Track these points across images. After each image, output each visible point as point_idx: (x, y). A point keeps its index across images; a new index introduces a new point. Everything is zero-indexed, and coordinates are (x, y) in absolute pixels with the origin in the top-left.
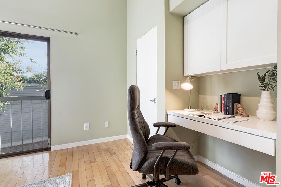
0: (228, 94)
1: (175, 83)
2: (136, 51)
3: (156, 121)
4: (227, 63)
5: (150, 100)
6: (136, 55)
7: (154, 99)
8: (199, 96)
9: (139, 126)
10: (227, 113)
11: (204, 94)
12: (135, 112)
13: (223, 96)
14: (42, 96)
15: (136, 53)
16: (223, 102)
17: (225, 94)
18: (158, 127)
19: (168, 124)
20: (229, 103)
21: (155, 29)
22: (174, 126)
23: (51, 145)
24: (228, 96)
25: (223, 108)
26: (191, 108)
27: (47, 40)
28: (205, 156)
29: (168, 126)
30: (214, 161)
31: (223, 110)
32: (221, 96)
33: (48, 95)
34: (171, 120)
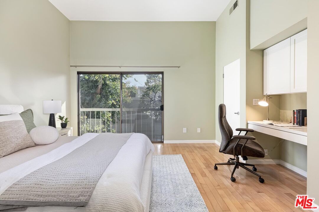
0: (299, 110)
1: (255, 101)
2: (223, 74)
3: (239, 127)
4: (294, 88)
5: (235, 113)
6: (223, 77)
7: (238, 112)
8: (280, 110)
9: (225, 127)
10: (298, 124)
11: (285, 109)
12: (223, 119)
13: (295, 111)
14: (157, 108)
15: (223, 76)
16: (295, 116)
17: (297, 110)
18: (239, 131)
19: (247, 130)
20: (300, 117)
21: (239, 60)
22: (252, 131)
23: (163, 140)
24: (299, 111)
25: (295, 120)
26: (269, 120)
27: (162, 73)
28: (285, 160)
29: (247, 131)
30: (293, 164)
31: (295, 122)
32: (294, 111)
33: (162, 108)
34: (250, 127)
